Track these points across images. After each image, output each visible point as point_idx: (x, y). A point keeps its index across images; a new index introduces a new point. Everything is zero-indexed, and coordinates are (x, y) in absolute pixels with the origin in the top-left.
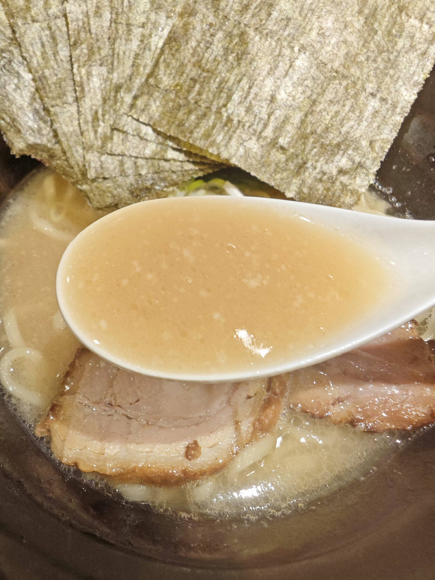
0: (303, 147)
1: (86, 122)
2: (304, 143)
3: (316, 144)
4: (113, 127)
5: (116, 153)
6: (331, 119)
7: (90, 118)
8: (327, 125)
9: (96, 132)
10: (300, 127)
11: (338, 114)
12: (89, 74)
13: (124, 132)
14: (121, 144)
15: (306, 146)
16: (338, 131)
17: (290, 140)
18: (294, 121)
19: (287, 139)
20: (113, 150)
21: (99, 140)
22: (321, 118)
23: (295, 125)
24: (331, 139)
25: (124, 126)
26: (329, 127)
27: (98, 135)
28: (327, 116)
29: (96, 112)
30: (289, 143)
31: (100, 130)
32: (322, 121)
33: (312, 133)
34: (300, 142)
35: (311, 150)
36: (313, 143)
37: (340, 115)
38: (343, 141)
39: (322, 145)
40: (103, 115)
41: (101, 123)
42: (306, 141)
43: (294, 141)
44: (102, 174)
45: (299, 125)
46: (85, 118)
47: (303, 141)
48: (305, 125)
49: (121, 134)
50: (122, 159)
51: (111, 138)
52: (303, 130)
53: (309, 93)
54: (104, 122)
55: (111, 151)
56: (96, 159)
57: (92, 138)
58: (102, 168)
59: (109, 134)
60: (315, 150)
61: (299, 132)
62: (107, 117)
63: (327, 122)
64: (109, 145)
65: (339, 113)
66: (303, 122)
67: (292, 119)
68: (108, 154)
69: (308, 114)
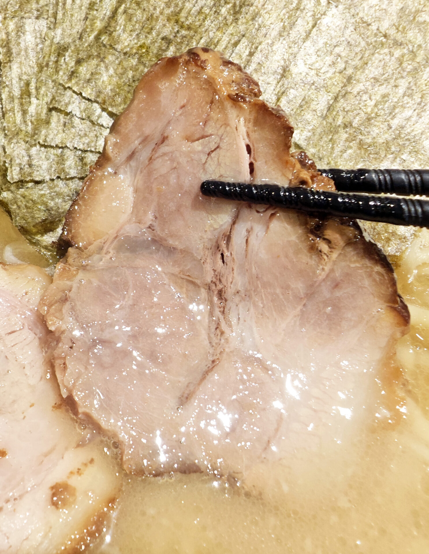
0: (331, 145)
1: (12, 98)
2: (331, 140)
3: (350, 142)
4: (51, 107)
5: (53, 144)
6: (376, 105)
7: (17, 92)
8: (369, 115)
9: (24, 112)
10: (326, 115)
11: (386, 99)
12: (20, 30)
13: (67, 114)
14: (61, 131)
15: (335, 146)
16: (386, 123)
17: (309, 134)
18: (317, 107)
19: (306, 134)
20: (48, 140)
21: (30, 124)
22: (359, 104)
23: (318, 112)
24: (375, 135)
25: (67, 105)
26: (372, 118)
27: (28, 117)
28: (369, 101)
29: (28, 84)
30: (308, 139)
31: (32, 109)
32: (360, 109)
33: (346, 126)
34: (325, 139)
35: (343, 151)
36: (347, 140)
37: (390, 101)
38: (394, 139)
39: (361, 144)
40: (37, 89)
41: (34, 100)
42: (336, 137)
43: (317, 137)
44: (30, 174)
45: (325, 112)
46: (10, 92)
47: (330, 137)
48: (334, 113)
49: (62, 116)
50: (62, 152)
51: (48, 122)
52: (330, 120)
53: (341, 65)
54: (38, 99)
55: (45, 141)
56: (24, 153)
57: (18, 121)
58: (30, 165)
59: (43, 116)
60: (350, 151)
61: (325, 123)
62: (43, 90)
63: (369, 110)
64: (43, 132)
65: (388, 97)
66: (330, 108)
67: (315, 103)
68: (42, 146)
69: (340, 97)
